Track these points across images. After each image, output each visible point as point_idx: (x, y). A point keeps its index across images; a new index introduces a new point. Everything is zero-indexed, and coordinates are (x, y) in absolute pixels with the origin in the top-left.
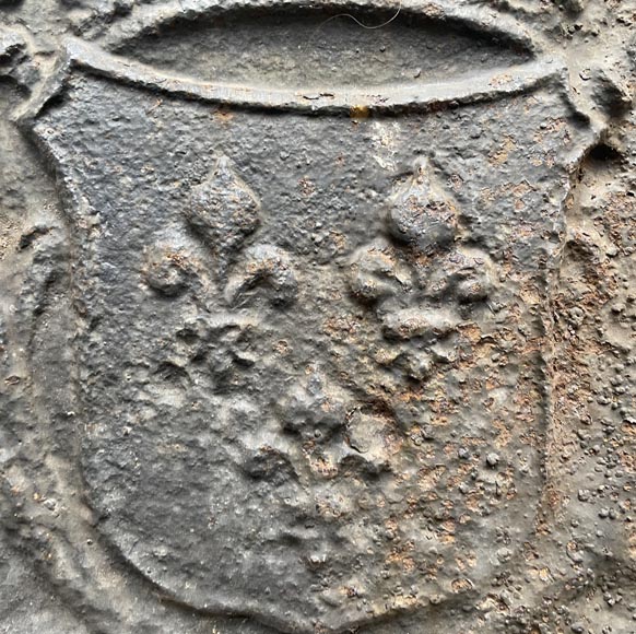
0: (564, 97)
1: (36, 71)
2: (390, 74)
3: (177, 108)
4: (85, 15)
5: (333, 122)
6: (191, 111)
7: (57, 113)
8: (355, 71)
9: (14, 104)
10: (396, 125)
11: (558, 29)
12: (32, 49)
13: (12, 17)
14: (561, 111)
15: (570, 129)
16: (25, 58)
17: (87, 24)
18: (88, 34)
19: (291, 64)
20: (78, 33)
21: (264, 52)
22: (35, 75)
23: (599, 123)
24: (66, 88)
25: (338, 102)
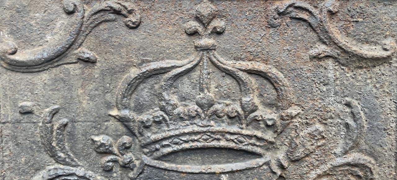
0: (270, 167)
1: (135, 165)
2: (225, 160)
3: (172, 173)
4: (148, 151)
5: (211, 175)
6: (175, 174)
7: (141, 176)
8: (216, 160)
9: (129, 172)
10: (227, 175)
11: (269, 148)
12: (134, 159)
13: (128, 151)
14: (269, 170)
15: (271, 174)
16: (133, 162)
17: (148, 153)
18: (149, 155)
19: (200, 158)
20: (146, 154)
21: (193, 156)
22: (135, 166)
23: (279, 172)
24: (143, 170)
25: (212, 171)
